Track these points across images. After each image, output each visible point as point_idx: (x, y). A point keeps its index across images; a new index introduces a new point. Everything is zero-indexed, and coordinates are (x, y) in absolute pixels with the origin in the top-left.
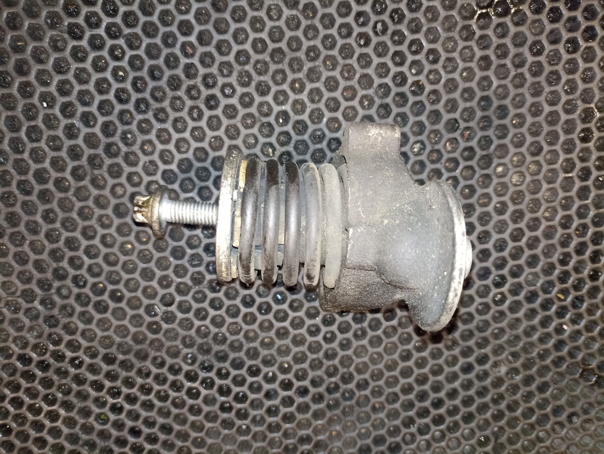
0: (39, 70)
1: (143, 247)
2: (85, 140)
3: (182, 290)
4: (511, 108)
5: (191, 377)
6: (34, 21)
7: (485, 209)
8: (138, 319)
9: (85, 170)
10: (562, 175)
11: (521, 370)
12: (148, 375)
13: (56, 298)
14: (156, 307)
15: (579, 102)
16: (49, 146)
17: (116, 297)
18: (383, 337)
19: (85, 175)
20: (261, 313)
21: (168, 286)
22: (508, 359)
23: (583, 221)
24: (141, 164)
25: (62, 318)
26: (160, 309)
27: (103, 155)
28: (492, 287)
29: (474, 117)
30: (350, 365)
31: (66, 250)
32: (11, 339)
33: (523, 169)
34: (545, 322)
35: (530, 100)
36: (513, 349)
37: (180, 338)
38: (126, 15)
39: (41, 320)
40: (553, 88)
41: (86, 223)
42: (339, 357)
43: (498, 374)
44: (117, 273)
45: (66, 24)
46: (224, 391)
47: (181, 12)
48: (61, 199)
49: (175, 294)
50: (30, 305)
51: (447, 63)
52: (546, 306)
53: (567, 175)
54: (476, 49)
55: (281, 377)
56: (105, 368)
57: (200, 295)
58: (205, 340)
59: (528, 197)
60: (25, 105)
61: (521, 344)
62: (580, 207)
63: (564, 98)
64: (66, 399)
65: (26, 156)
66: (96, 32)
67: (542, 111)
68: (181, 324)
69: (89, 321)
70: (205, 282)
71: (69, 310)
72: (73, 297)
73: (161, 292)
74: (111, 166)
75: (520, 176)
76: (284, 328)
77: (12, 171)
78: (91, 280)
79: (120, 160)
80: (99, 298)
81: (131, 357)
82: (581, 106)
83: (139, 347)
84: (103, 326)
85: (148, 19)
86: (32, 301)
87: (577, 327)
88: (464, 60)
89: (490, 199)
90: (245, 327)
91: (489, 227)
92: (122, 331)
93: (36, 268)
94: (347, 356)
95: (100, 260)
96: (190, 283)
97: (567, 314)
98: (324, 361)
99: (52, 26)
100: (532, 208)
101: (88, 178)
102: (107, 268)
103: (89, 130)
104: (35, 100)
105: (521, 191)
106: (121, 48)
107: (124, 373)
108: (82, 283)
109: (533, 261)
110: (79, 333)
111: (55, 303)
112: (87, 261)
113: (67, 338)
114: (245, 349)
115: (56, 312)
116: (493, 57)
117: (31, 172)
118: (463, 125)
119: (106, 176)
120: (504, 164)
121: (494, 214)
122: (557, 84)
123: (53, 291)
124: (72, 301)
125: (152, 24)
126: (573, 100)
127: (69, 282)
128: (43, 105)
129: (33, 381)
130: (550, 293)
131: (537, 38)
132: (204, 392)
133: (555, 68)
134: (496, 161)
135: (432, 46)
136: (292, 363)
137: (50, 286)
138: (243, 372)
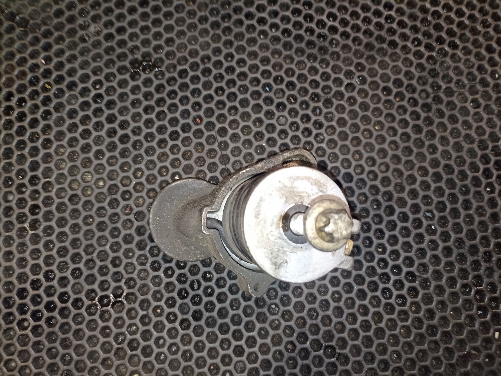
0: (436, 250)
1: (367, 127)
2: (406, 203)
3: (340, 95)
4: (95, 230)
5: (333, 29)
6: (439, 283)
7: (111, 154)
8: (372, 74)
9: (407, 182)
10: (52, 180)
11: (78, 28)
12: (365, 32)
13: (430, 90)
14: (358, 83)
15: (41, 234)
16: (431, 198)
17: (387, 90)
18: (188, 57)
19: (407, 179)
20: (281, 77)
21: (349, 98)
22: (89, 37)
23: (34, 144)
24: (368, 187)
25: (426, 76)
26: (356, 81)
27: (394, 193)
28: (104, 94)
29: (123, 223)
30: (213, 36)
31: (422, 125)
32: (463, 61)
33: (83, 184)
34: (60, 66)
35: (80, 236)
36: (85, 45)
37: (341, 59)
38: (376, 290)
39: (441, 74)
40: (63, 244)
41: (407, 144)
42: (222, 42)
43: (96, 25)
44: (386, 108)
45: (417, 282)
46: (309, 18)
47: (338, 292)
48: (424, 162)
49: (344, 92)
50: (448, 85)
51: (144, 261)
52: (60, 79)
53: (48, 180)
54: (123, 272)
55: (266, 28)
56: (396, 38)
57: (326, 91)
58: (323, 57)
59: (78, 163)
60: (447, 226)
61: (78, 48)
62: (36, 155)
63: (53, 237)
64: (425, 15)
65: (447, 192)
66: (397, 277)
67: (71, 227)
68: (340, 70)
69: (407, 73)
70: (322, 100)
71: (420, 81)
72: (418, 91)
73: (355, 94)
74: (388, 185)
75: (85, 179)
76: (264, 65)
77: (457, 181)
78: (405, 103)
79: (382, 189)
80: (399, 90)
81: (377, 45)
82: (40, 231)
83: (372, 53)
84: (397, 70)
85: (361, 287)
86: (447, 88)
87: (34, 61)
88: (132, 264)
89: (108, 162)
90: (293, 66)
91: (108, 140)
92: (383, 65)
93: (443, 112)
94: (215, 43)
95: (398, 118)
96: (334, 100)
97: (43, 72)
98: (233, 39)
99: (426, 280)
100: (75, 155)
101: (405, 177)
102: (394, 112)
103: (403, 210)
104: (439, 230)
105: (84, 167)
106: (380, 267)
107: (383, 34)
108: (411, 101)
109: (72, 114)
110: (415, 65)
111: (430, 87)
112: (407, 117)
113: (423, 61)
114: (293, 50)
115: (430, 80)
116: (110, 266)
117: (444, 181)
118: (132, 217)
119: (392, 178)
120: (98, 188)
121: (105, 150)
122: (60, 248)
123: (432, 96)
124: (419, 88)
125: (358, 284)
126: (47, 236)
127: (421, 102)
128: (435, 227)
129: (448, 29)
130: (58, 89)
131: (77, 281)
132: (324, 18)
133: (62, 259)
134: (105, 190)
135: (156, 273)
136: (258, 38)
137: (434, 99)
138: (294, 32)
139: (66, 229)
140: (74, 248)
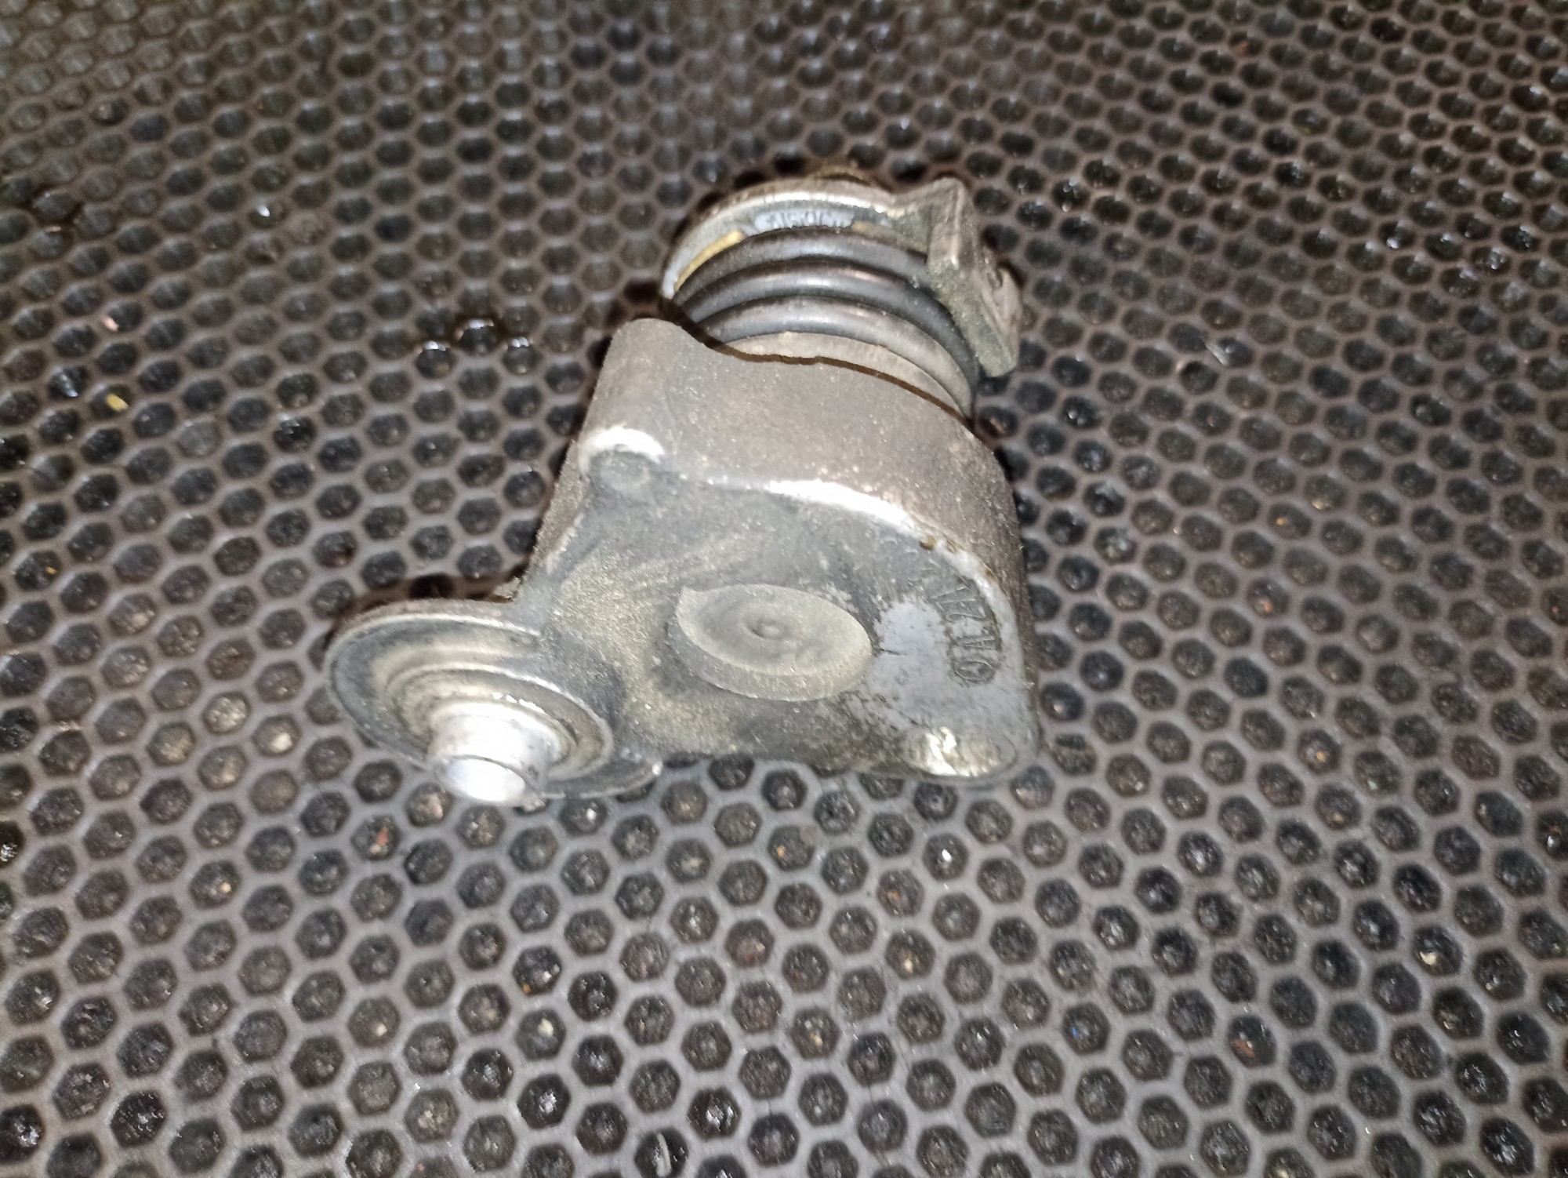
1: (1284, 500)
2: (1493, 758)
3: (1165, 402)
4: (238, 923)
8: (1266, 334)
9: (1478, 680)
10: (87, 726)
11: (245, 223)
12: (1218, 216)
13: (1477, 373)
15: (9, 949)
18: (623, 302)
19: (1473, 668)
21: (1202, 412)
22: (281, 250)
23: (35, 597)
24: (1330, 707)
26: (1217, 355)
27: (1436, 723)
28: (318, 421)
29: (357, 891)
31: (1481, 483)
33: (208, 743)
34: (169, 335)
35: (175, 951)
36: (264, 271)
38: (1452, 1135)
39: (1504, 324)
43: (311, 214)
44: (1337, 435)
46: (1027, 179)
47: (1290, 1158)
48: (1523, 605)
49: (1180, 392)
50: (1537, 354)
51: (440, 1056)
52: (162, 379)
53: (76, 727)
54: (345, 1106)
56: (1324, 229)
57: (1116, 391)
58: (1088, 291)
59: (197, 662)
61: (242, 283)
62: (38, 635)
63: (59, 961)
67: (139, 916)
68: (1155, 326)
69: (1387, 327)
70: (1107, 422)
71: (1438, 347)
72: (1438, 377)
73: (1218, 397)
74: (1409, 697)
75: (217, 724)
78: (1400, 416)
79: (1389, 713)
80: (1371, 376)
81: (1267, 251)
83: (1251, 272)
84: (1349, 316)
85: (1387, 1126)
86: (1534, 363)
87: (79, 324)
88: (387, 1068)
89: (313, 654)
91: (319, 578)
93: (1543, 439)
95: (1389, 463)
96: (1148, 420)
97: (105, 356)
100: (187, 635)
101: (1464, 661)
102: (1368, 446)
103: (1489, 786)
105: (218, 677)
106: (1447, 1032)
107: (1278, 219)
108: (1420, 410)
109: (195, 488)
110: (1406, 298)
111: (1477, 363)
112: (1420, 459)
113: (1431, 288)
116: (288, 1082)
118: (394, 868)
119: (1416, 671)
120: (267, 753)
121: (306, 613)
122: (80, 1006)
123: (1491, 387)
124: (1439, 368)
125: (1371, 1113)
126: (29, 956)
127: (1456, 410)
130: (151, 409)
131: (135, 1155)
133: (81, 1058)
134: (294, 764)
135: (489, 1109)
137: (1500, 400)
139: (119, 925)
140: (139, 1006)
